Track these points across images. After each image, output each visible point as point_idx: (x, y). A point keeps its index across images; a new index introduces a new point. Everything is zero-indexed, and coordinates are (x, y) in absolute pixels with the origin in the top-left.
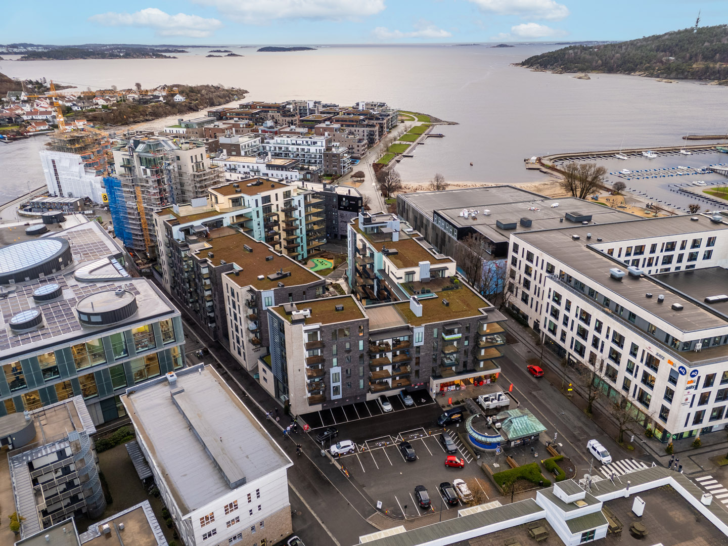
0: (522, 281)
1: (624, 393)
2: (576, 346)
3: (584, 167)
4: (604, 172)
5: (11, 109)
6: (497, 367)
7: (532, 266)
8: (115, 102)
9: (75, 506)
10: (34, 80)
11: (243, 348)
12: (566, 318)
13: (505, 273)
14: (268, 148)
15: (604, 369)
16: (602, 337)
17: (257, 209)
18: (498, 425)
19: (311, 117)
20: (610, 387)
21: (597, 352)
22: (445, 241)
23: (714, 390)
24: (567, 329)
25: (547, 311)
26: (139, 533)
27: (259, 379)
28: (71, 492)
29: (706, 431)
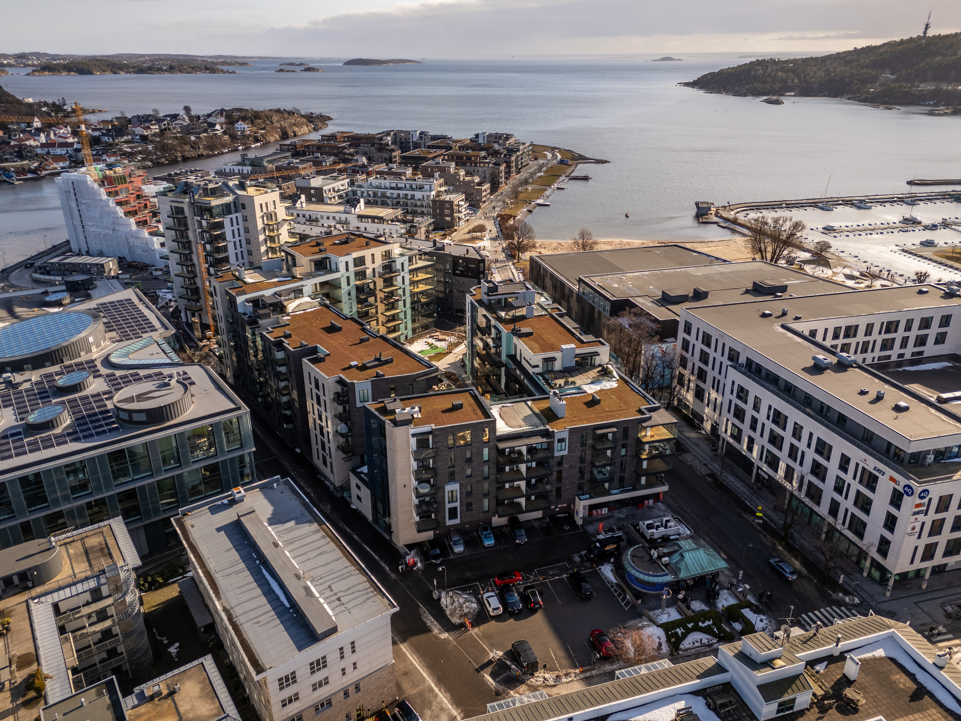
0: (696, 371)
1: (830, 520)
2: (767, 457)
3: (776, 221)
4: (804, 227)
5: (20, 140)
6: (664, 484)
7: (710, 351)
8: (157, 130)
9: (114, 662)
10: (50, 101)
11: (330, 457)
12: (754, 421)
13: (672, 360)
14: (359, 193)
15: (805, 487)
16: (802, 446)
17: (348, 274)
18: (665, 559)
19: (416, 152)
20: (812, 512)
21: (795, 466)
22: (594, 317)
23: (950, 516)
24: (756, 436)
25: (729, 411)
26: (200, 697)
27: (350, 497)
28: (108, 644)
29: (938, 570)
